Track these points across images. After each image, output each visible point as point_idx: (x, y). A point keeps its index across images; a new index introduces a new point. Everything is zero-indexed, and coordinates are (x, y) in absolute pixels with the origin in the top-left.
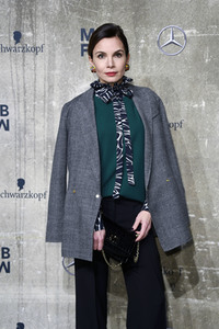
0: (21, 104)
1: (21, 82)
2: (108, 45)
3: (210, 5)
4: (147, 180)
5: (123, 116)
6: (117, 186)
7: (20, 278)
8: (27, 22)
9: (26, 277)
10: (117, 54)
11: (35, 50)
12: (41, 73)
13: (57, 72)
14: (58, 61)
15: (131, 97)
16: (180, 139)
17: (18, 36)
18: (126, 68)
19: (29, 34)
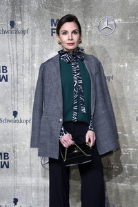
0: (15, 66)
1: (15, 52)
4: (93, 111)
5: (78, 71)
6: (75, 114)
7: (15, 172)
8: (18, 15)
9: (19, 171)
10: (74, 32)
11: (23, 32)
12: (27, 46)
13: (37, 45)
14: (37, 39)
16: (112, 86)
17: (12, 24)
18: (80, 42)
19: (20, 23)
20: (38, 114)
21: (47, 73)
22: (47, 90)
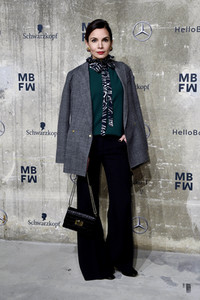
0: (43, 73)
1: (43, 59)
2: (99, 33)
3: (168, 8)
5: (108, 81)
6: (104, 127)
7: (43, 186)
8: (46, 19)
9: (47, 185)
10: (105, 40)
11: (52, 37)
12: (56, 52)
13: (66, 52)
14: (67, 44)
15: (113, 69)
17: (40, 28)
18: (111, 49)
19: (48, 27)
20: (64, 127)
21: (75, 83)
22: (75, 102)
